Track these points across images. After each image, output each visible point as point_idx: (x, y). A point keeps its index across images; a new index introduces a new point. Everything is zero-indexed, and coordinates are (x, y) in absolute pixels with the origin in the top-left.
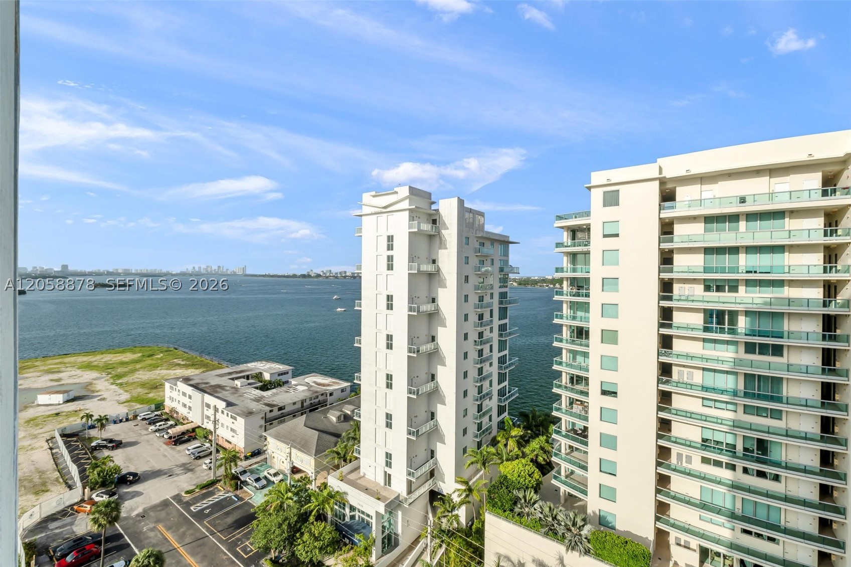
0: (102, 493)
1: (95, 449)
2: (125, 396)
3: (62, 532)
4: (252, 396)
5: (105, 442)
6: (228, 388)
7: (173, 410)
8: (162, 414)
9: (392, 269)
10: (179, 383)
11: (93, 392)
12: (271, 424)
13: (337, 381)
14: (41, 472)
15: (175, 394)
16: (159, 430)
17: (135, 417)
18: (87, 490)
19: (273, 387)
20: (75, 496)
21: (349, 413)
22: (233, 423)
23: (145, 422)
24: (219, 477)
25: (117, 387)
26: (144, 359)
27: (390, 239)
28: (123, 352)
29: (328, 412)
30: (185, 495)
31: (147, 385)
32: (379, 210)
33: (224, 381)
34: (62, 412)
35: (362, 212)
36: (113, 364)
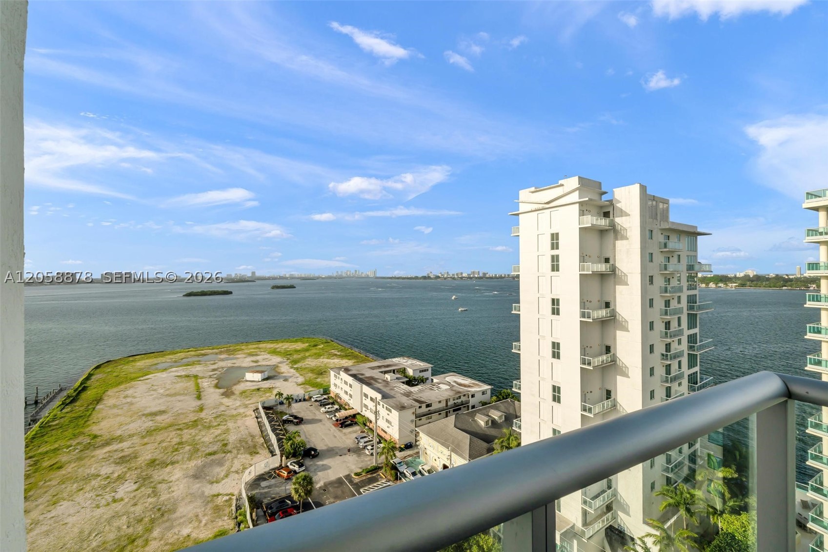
0: (294, 462)
1: (286, 422)
2: (301, 379)
3: (270, 491)
4: (400, 390)
5: (292, 418)
6: (380, 381)
7: (337, 396)
8: (328, 398)
9: (558, 270)
10: (341, 373)
11: (279, 373)
12: (420, 420)
13: (477, 382)
14: (253, 437)
15: (338, 382)
16: (328, 412)
17: (310, 398)
18: (284, 458)
19: (416, 383)
20: (275, 462)
21: (496, 418)
22: (388, 414)
23: (317, 403)
24: (380, 464)
25: (294, 371)
26: (311, 348)
27: (555, 237)
28: (296, 341)
29: (475, 415)
30: (354, 477)
31: (315, 371)
32: (541, 206)
33: (376, 374)
34: (261, 388)
35: (519, 211)
36: (290, 351)
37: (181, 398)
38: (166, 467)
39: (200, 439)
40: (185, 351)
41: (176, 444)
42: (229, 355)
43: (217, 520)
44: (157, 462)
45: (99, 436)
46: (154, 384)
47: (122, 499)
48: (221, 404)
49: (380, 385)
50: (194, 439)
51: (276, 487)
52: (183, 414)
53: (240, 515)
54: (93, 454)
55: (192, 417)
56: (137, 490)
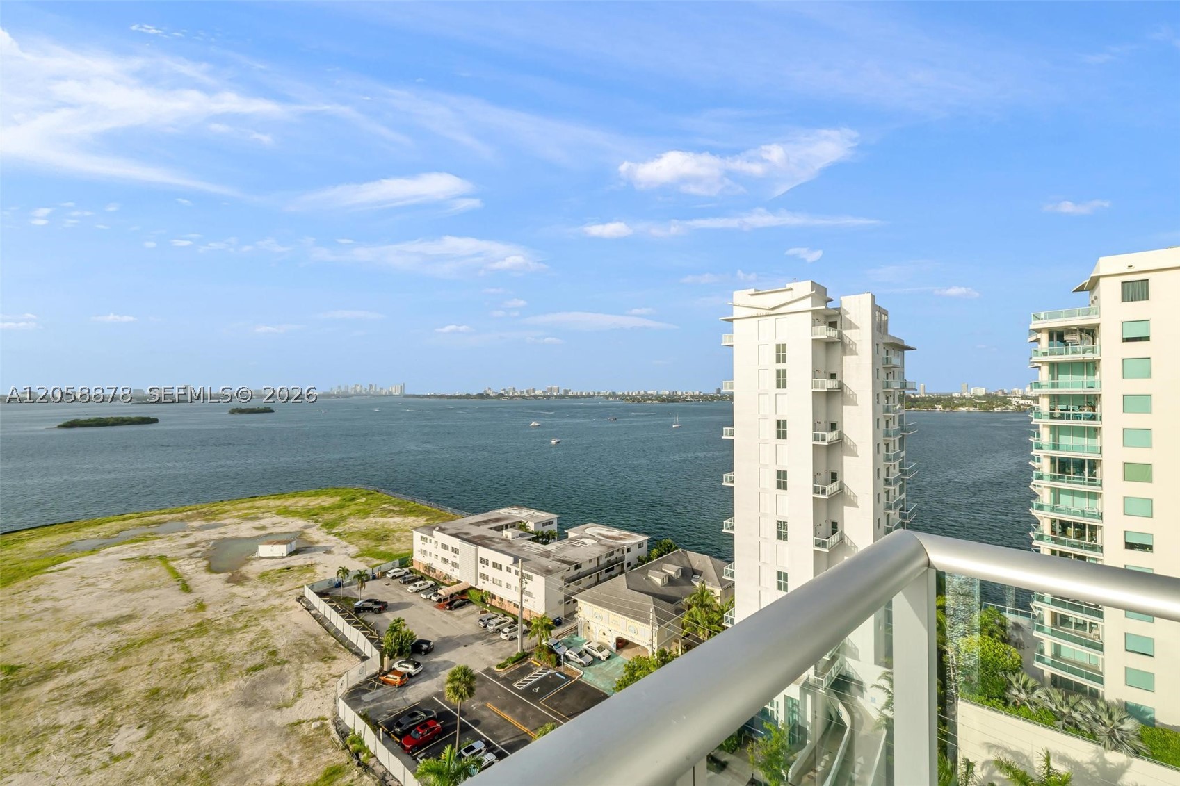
0: (404, 662)
1: (359, 611)
2: (353, 550)
3: (381, 705)
4: (535, 550)
5: (369, 603)
6: (498, 540)
7: (429, 568)
8: (413, 571)
9: (785, 387)
10: (435, 533)
11: (312, 542)
12: (568, 586)
13: (628, 533)
14: (314, 637)
15: (429, 547)
16: (420, 591)
17: (384, 574)
18: (386, 658)
19: (549, 538)
20: (373, 666)
21: (673, 573)
23: (398, 580)
24: (528, 649)
25: (336, 538)
26: (347, 504)
27: (781, 349)
28: (316, 494)
29: (648, 571)
30: (498, 670)
31: (370, 536)
32: (764, 312)
33: (485, 531)
34: (293, 567)
35: (732, 315)
36: (313, 509)
37: (153, 593)
38: (184, 697)
39: (224, 650)
40: (117, 518)
41: (183, 663)
42: (206, 520)
43: (316, 756)
44: (164, 692)
45: (19, 667)
46: (85, 575)
47: (128, 755)
48: (234, 595)
49: (500, 545)
50: (213, 652)
51: (387, 699)
52: (171, 616)
53: (353, 742)
54: (24, 697)
55: (191, 620)
56: (148, 737)
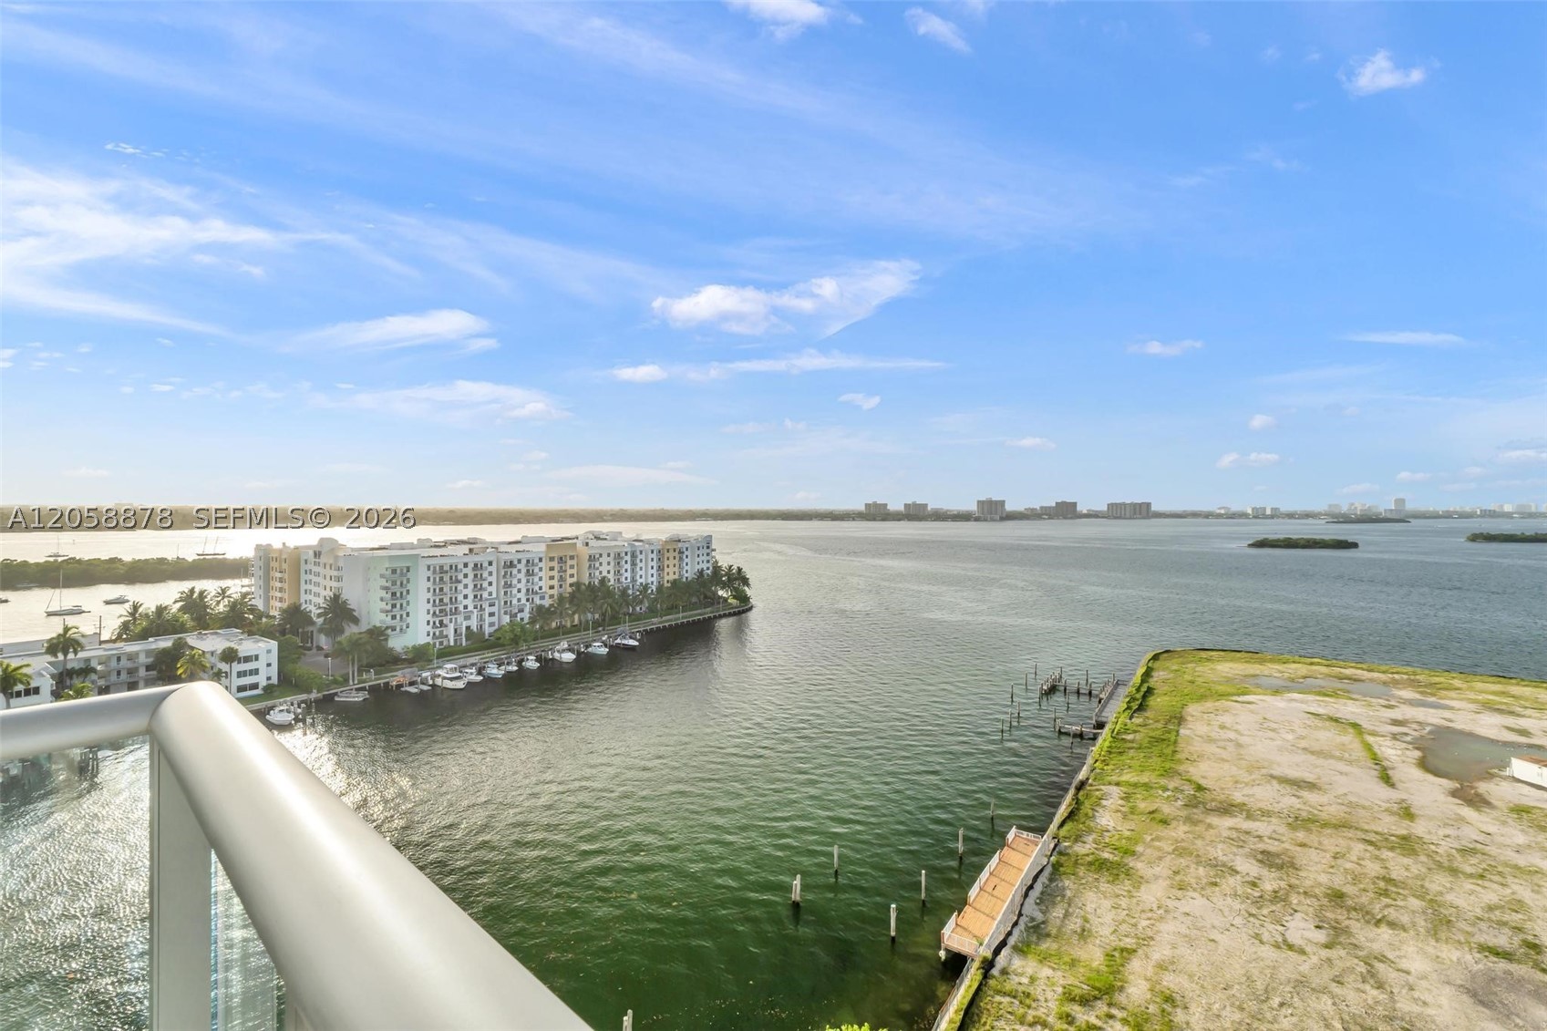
37: (1341, 766)
38: (1377, 925)
41: (1378, 878)
42: (1421, 693)
44: (1350, 903)
45: (1205, 789)
46: (1267, 717)
47: (1303, 951)
48: (1462, 819)
50: (1422, 886)
52: (1364, 808)
55: (1391, 825)
56: (1327, 946)
